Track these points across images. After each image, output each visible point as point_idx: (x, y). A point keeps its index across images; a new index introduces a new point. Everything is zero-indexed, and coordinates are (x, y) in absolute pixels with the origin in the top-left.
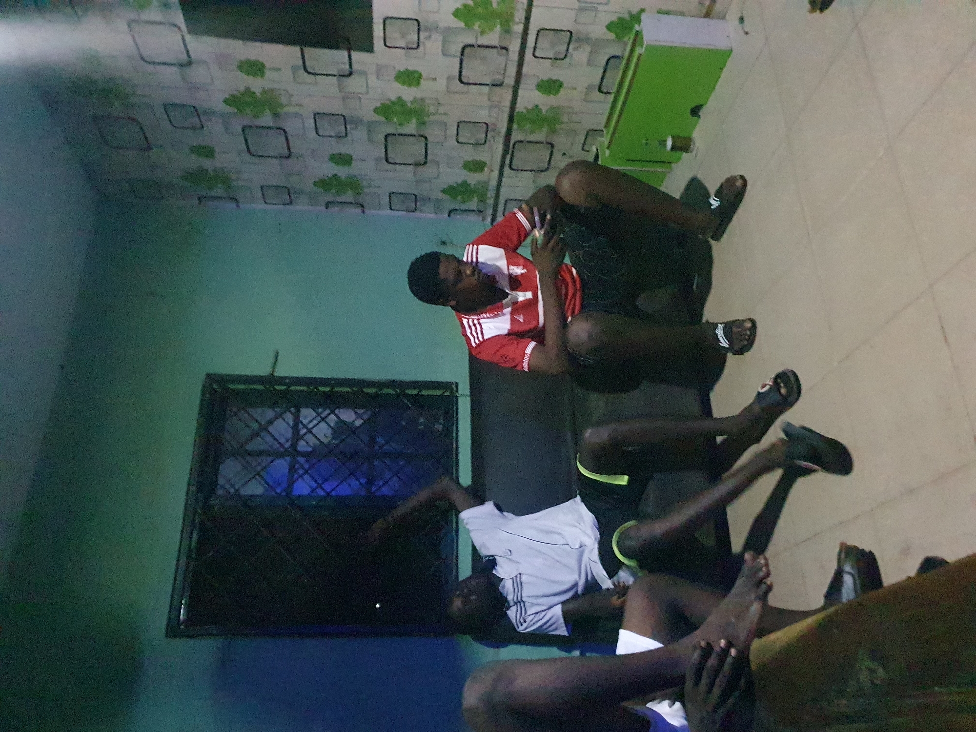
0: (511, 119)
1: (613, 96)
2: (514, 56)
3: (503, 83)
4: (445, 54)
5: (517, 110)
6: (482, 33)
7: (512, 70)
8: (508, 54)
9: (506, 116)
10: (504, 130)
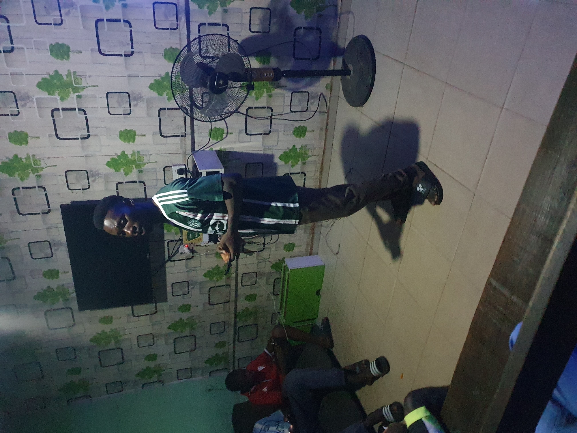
0: (235, 317)
1: (280, 295)
2: (233, 287)
3: (229, 300)
4: (201, 293)
5: (238, 312)
6: (218, 280)
7: (233, 294)
8: (230, 287)
9: (233, 316)
10: (233, 323)
